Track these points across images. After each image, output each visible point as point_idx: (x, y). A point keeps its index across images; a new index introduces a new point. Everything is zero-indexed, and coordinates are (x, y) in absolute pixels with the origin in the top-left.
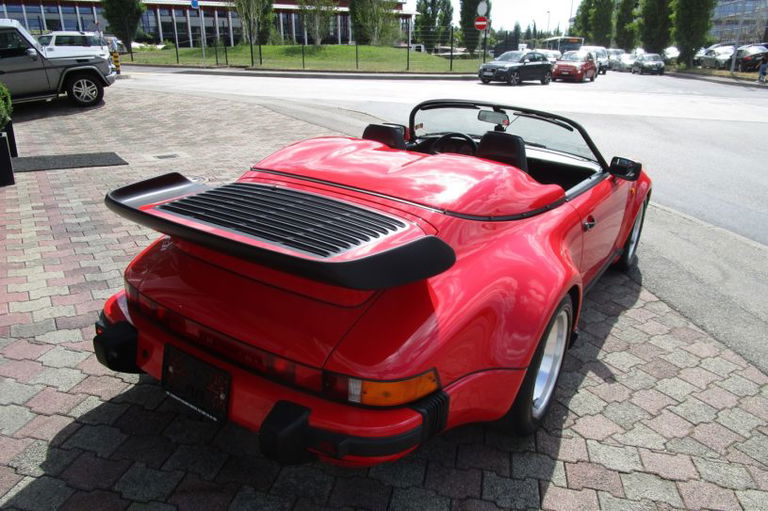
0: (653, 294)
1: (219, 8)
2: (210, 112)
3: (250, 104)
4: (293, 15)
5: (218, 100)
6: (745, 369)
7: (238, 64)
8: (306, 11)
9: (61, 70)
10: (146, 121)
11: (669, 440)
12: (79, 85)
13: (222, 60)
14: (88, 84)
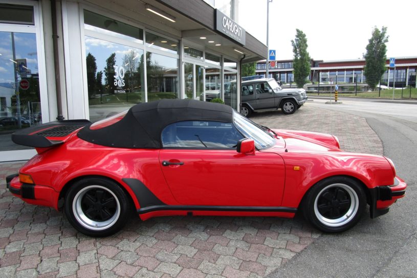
9: (280, 98)
12: (286, 105)
14: (290, 105)
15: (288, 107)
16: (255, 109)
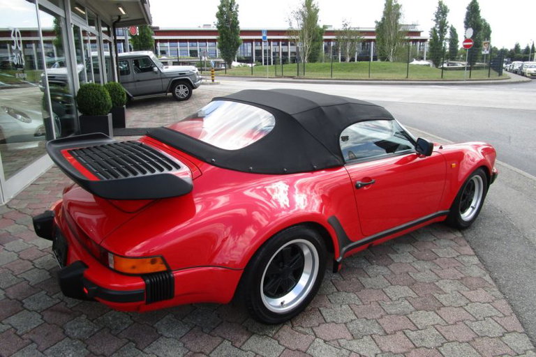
0: (473, 249)
1: (283, 40)
4: (332, 43)
6: (505, 316)
7: (290, 75)
8: (341, 40)
9: (170, 79)
11: (383, 352)
12: (179, 88)
13: (279, 73)
15: (182, 91)
16: (134, 96)
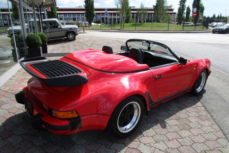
0: (202, 104)
1: (114, 13)
2: (101, 42)
3: (113, 40)
4: (135, 14)
5: (105, 39)
6: (217, 131)
7: (118, 29)
8: (139, 13)
9: (65, 31)
10: (83, 45)
11: (169, 148)
12: (70, 35)
13: (113, 28)
14: (72, 35)
15: (71, 36)
16: (50, 39)
